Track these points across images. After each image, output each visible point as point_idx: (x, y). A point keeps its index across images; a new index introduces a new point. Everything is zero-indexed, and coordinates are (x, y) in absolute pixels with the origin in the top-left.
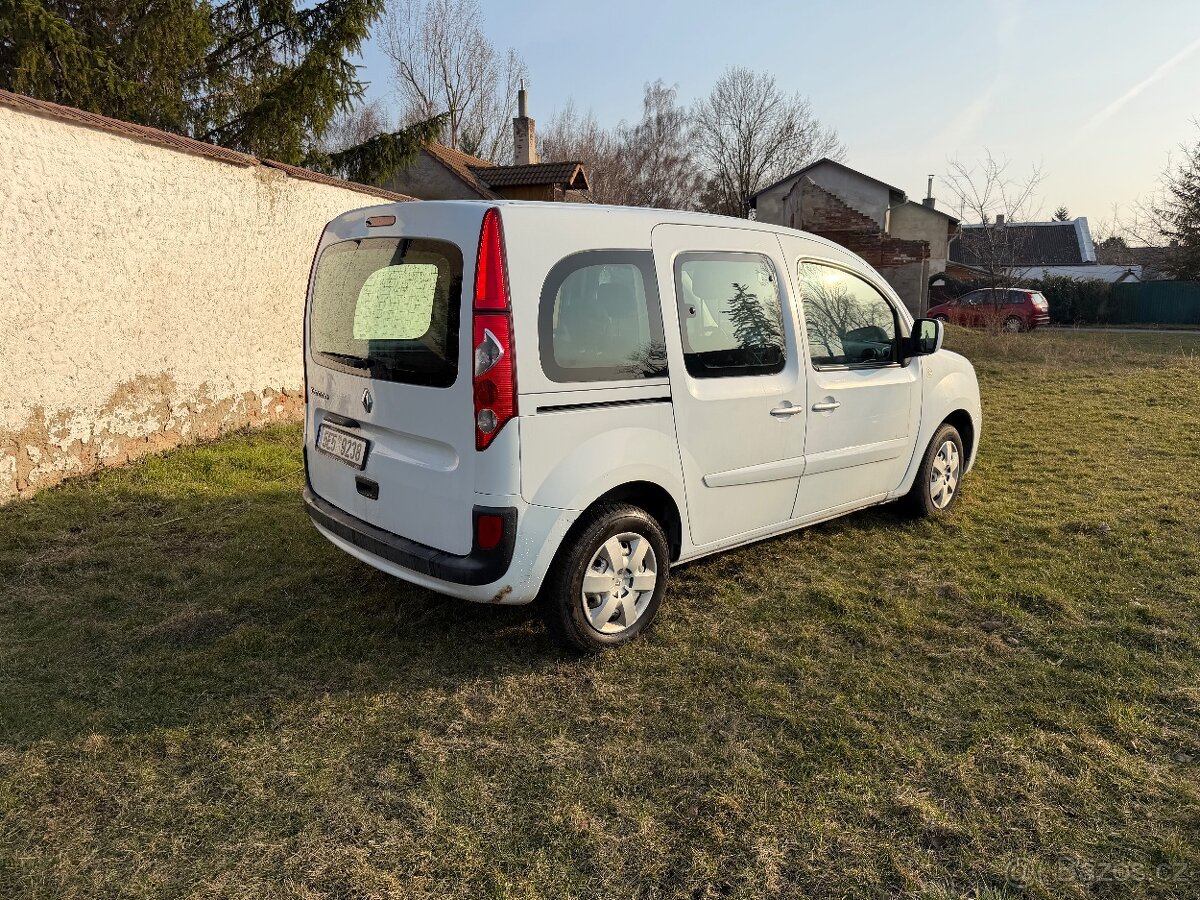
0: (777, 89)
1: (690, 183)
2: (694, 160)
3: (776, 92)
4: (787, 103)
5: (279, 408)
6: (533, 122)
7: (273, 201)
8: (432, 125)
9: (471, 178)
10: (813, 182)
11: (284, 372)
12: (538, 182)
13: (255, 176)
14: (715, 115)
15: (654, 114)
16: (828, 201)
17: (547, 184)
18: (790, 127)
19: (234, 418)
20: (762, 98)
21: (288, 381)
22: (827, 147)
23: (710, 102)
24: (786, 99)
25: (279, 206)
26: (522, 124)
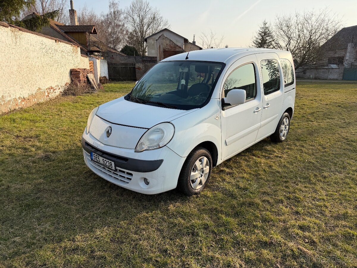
0: (150, 6)
1: (125, 33)
2: (126, 25)
3: (150, 7)
4: (153, 11)
5: (23, 103)
6: (76, 11)
7: (16, 38)
8: (53, 13)
9: (58, 29)
10: (166, 36)
11: (24, 92)
12: (81, 31)
13: (10, 30)
14: (131, 12)
15: (112, 10)
16: (170, 42)
17: (84, 32)
18: (154, 18)
19: (12, 106)
20: (145, 8)
21: (25, 95)
22: (165, 25)
23: (130, 8)
24: (153, 9)
25: (18, 40)
26: (72, 12)
